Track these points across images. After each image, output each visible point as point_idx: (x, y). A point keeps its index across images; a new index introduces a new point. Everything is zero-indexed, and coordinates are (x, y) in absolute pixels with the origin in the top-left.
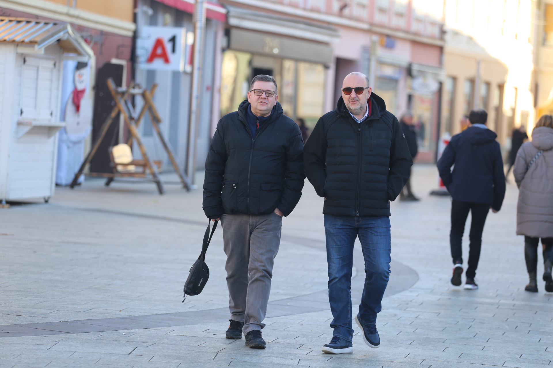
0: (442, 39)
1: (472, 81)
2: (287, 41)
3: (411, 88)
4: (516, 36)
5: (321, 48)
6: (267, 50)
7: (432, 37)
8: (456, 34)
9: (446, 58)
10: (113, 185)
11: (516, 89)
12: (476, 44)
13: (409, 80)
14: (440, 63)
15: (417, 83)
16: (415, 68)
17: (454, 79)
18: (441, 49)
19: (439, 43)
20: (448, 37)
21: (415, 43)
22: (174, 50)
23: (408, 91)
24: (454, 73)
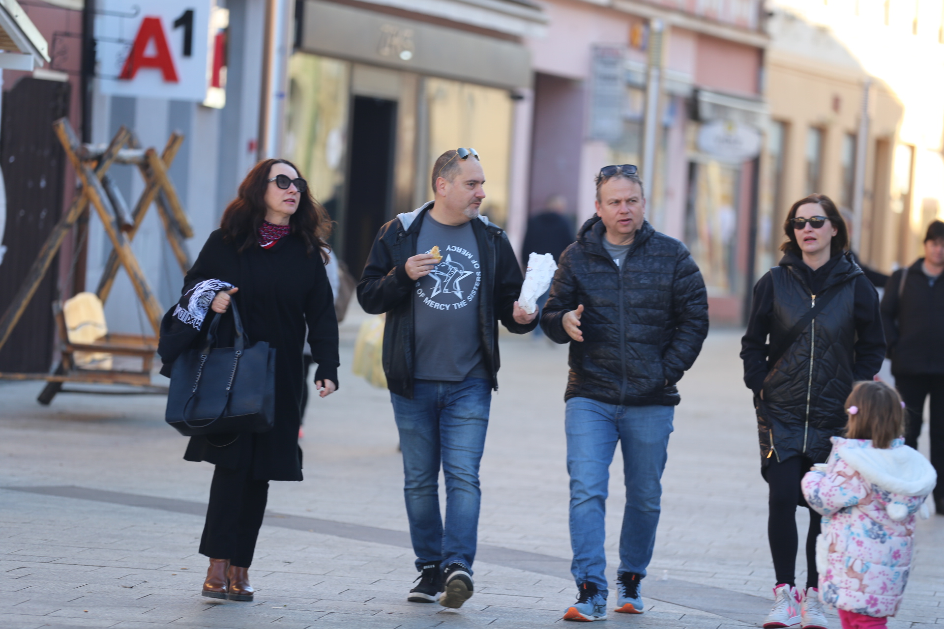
0: (761, 31)
1: (821, 131)
2: (430, 32)
3: (696, 147)
4: (915, 25)
5: (506, 48)
6: (385, 54)
7: (741, 27)
8: (791, 19)
9: (771, 76)
10: (59, 400)
11: (912, 148)
12: (832, 44)
13: (692, 128)
14: (758, 88)
15: (711, 134)
16: (706, 98)
17: (784, 125)
18: (759, 53)
19: (755, 40)
20: (773, 26)
21: (704, 39)
22: (187, 50)
23: (690, 154)
24: (784, 112)
